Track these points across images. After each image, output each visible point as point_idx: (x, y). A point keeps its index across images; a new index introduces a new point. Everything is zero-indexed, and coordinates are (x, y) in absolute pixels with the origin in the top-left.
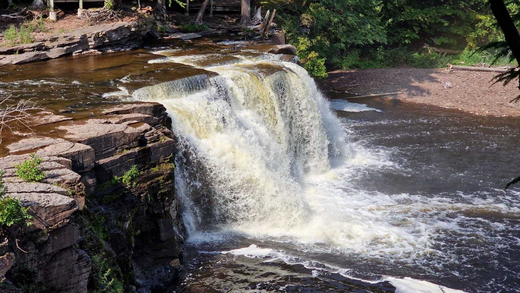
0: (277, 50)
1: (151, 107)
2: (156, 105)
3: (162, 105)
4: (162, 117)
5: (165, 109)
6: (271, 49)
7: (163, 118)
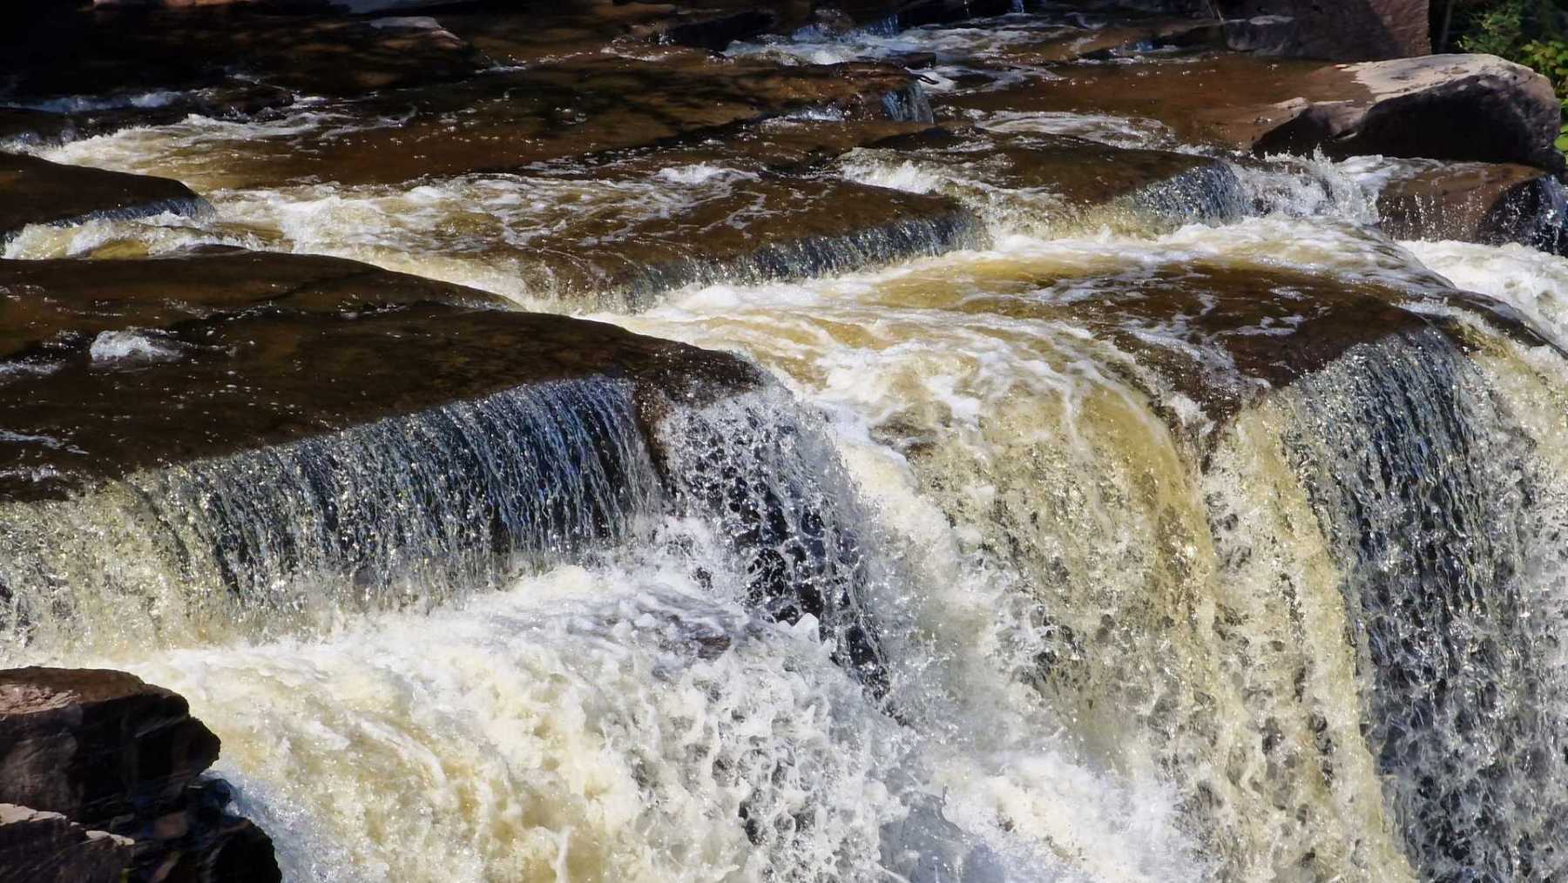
0: (1358, 115)
1: (51, 724)
2: (104, 695)
3: (177, 705)
4: (173, 826)
5: (205, 744)
6: (1297, 104)
7: (187, 840)
